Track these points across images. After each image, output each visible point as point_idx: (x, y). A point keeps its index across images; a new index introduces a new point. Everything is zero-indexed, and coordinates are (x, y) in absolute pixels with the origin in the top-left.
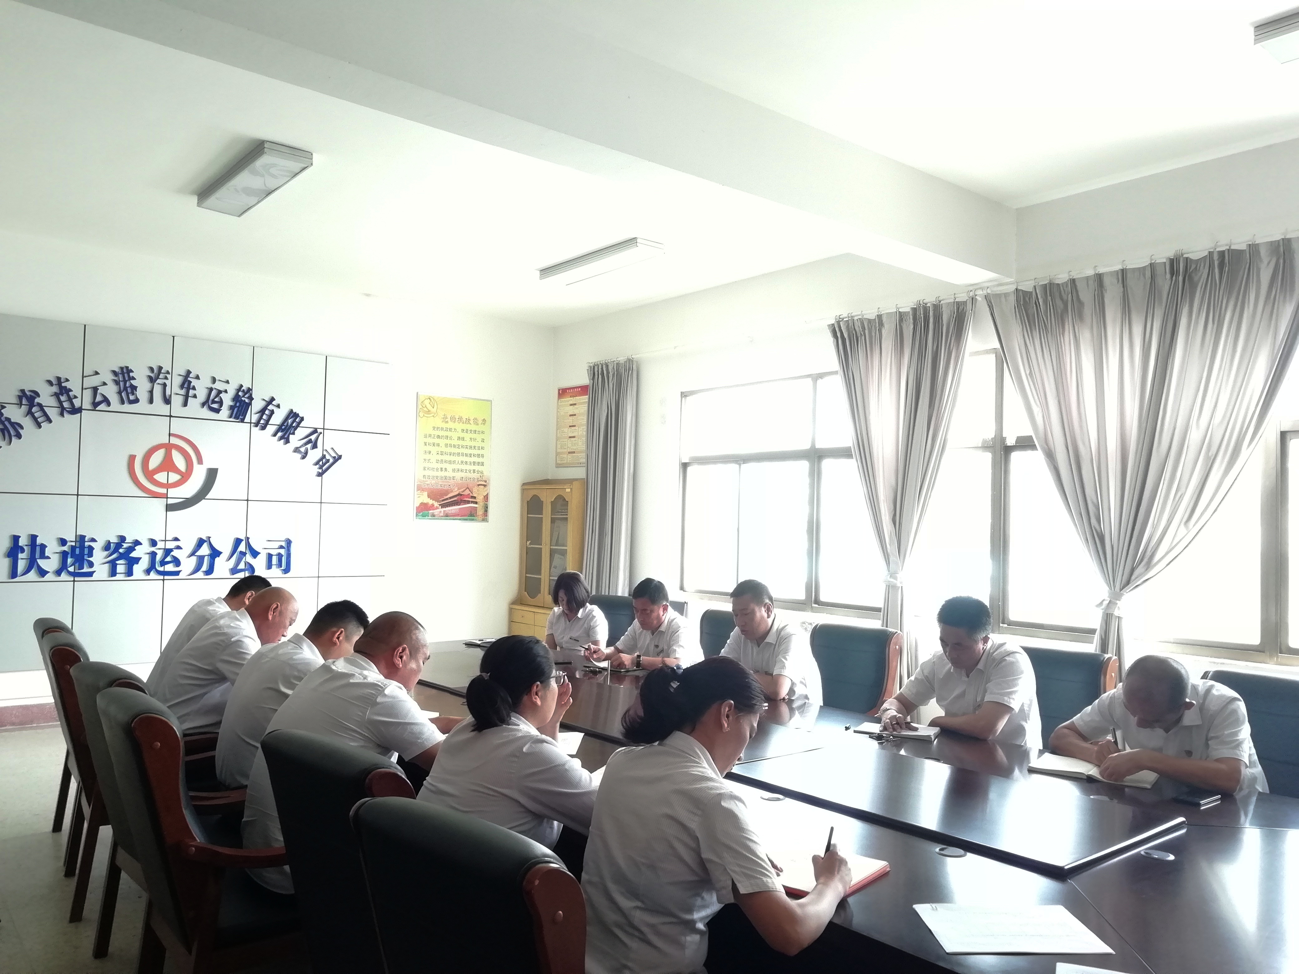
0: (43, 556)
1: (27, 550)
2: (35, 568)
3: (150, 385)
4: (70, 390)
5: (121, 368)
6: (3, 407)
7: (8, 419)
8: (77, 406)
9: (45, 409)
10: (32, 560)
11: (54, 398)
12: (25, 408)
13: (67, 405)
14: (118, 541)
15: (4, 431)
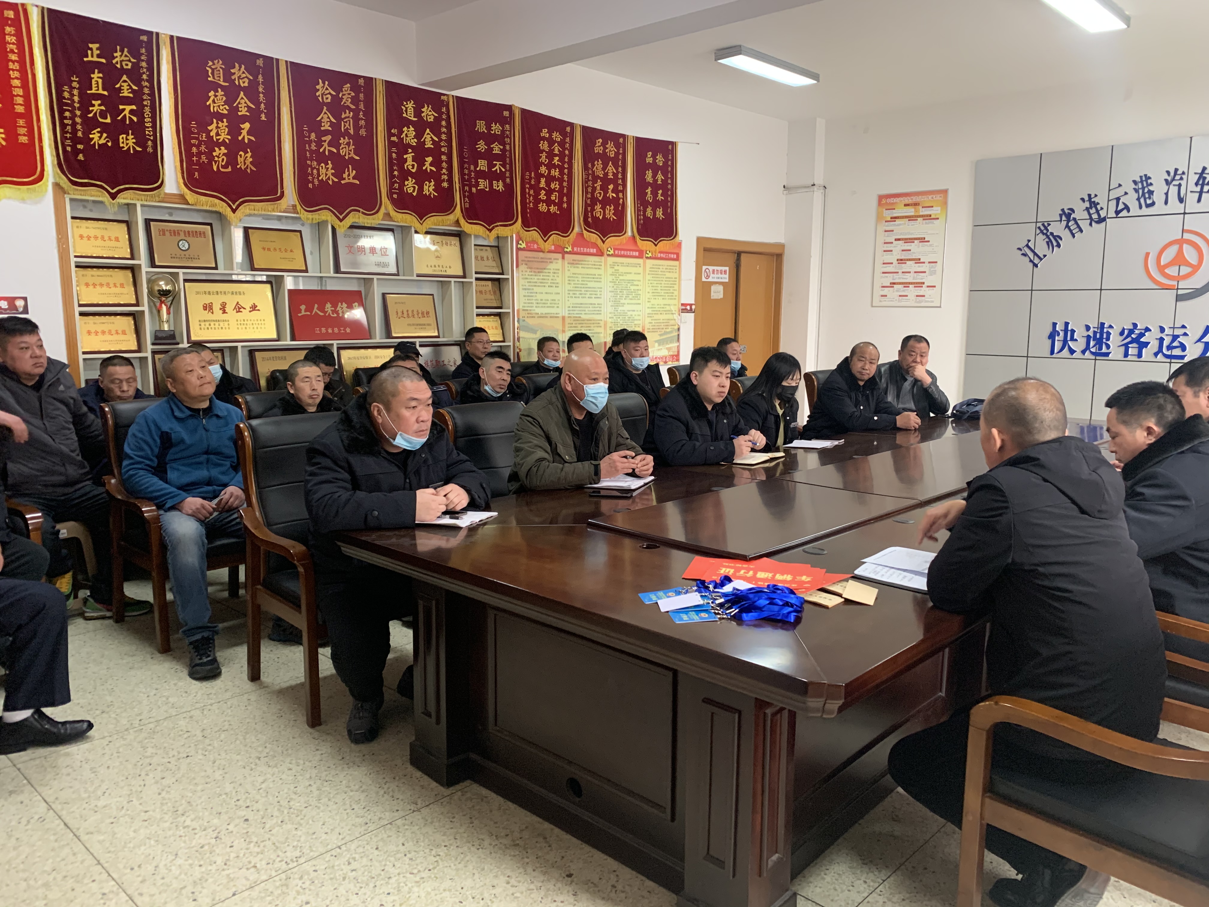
0: (1072, 339)
1: (1062, 334)
2: (1067, 347)
3: (1166, 187)
4: (1098, 204)
5: (1141, 177)
6: (1049, 225)
7: (1052, 234)
8: (1102, 216)
9: (1079, 222)
10: (1065, 342)
11: (1086, 212)
12: (1064, 223)
13: (1095, 216)
14: (1132, 327)
15: (1049, 243)
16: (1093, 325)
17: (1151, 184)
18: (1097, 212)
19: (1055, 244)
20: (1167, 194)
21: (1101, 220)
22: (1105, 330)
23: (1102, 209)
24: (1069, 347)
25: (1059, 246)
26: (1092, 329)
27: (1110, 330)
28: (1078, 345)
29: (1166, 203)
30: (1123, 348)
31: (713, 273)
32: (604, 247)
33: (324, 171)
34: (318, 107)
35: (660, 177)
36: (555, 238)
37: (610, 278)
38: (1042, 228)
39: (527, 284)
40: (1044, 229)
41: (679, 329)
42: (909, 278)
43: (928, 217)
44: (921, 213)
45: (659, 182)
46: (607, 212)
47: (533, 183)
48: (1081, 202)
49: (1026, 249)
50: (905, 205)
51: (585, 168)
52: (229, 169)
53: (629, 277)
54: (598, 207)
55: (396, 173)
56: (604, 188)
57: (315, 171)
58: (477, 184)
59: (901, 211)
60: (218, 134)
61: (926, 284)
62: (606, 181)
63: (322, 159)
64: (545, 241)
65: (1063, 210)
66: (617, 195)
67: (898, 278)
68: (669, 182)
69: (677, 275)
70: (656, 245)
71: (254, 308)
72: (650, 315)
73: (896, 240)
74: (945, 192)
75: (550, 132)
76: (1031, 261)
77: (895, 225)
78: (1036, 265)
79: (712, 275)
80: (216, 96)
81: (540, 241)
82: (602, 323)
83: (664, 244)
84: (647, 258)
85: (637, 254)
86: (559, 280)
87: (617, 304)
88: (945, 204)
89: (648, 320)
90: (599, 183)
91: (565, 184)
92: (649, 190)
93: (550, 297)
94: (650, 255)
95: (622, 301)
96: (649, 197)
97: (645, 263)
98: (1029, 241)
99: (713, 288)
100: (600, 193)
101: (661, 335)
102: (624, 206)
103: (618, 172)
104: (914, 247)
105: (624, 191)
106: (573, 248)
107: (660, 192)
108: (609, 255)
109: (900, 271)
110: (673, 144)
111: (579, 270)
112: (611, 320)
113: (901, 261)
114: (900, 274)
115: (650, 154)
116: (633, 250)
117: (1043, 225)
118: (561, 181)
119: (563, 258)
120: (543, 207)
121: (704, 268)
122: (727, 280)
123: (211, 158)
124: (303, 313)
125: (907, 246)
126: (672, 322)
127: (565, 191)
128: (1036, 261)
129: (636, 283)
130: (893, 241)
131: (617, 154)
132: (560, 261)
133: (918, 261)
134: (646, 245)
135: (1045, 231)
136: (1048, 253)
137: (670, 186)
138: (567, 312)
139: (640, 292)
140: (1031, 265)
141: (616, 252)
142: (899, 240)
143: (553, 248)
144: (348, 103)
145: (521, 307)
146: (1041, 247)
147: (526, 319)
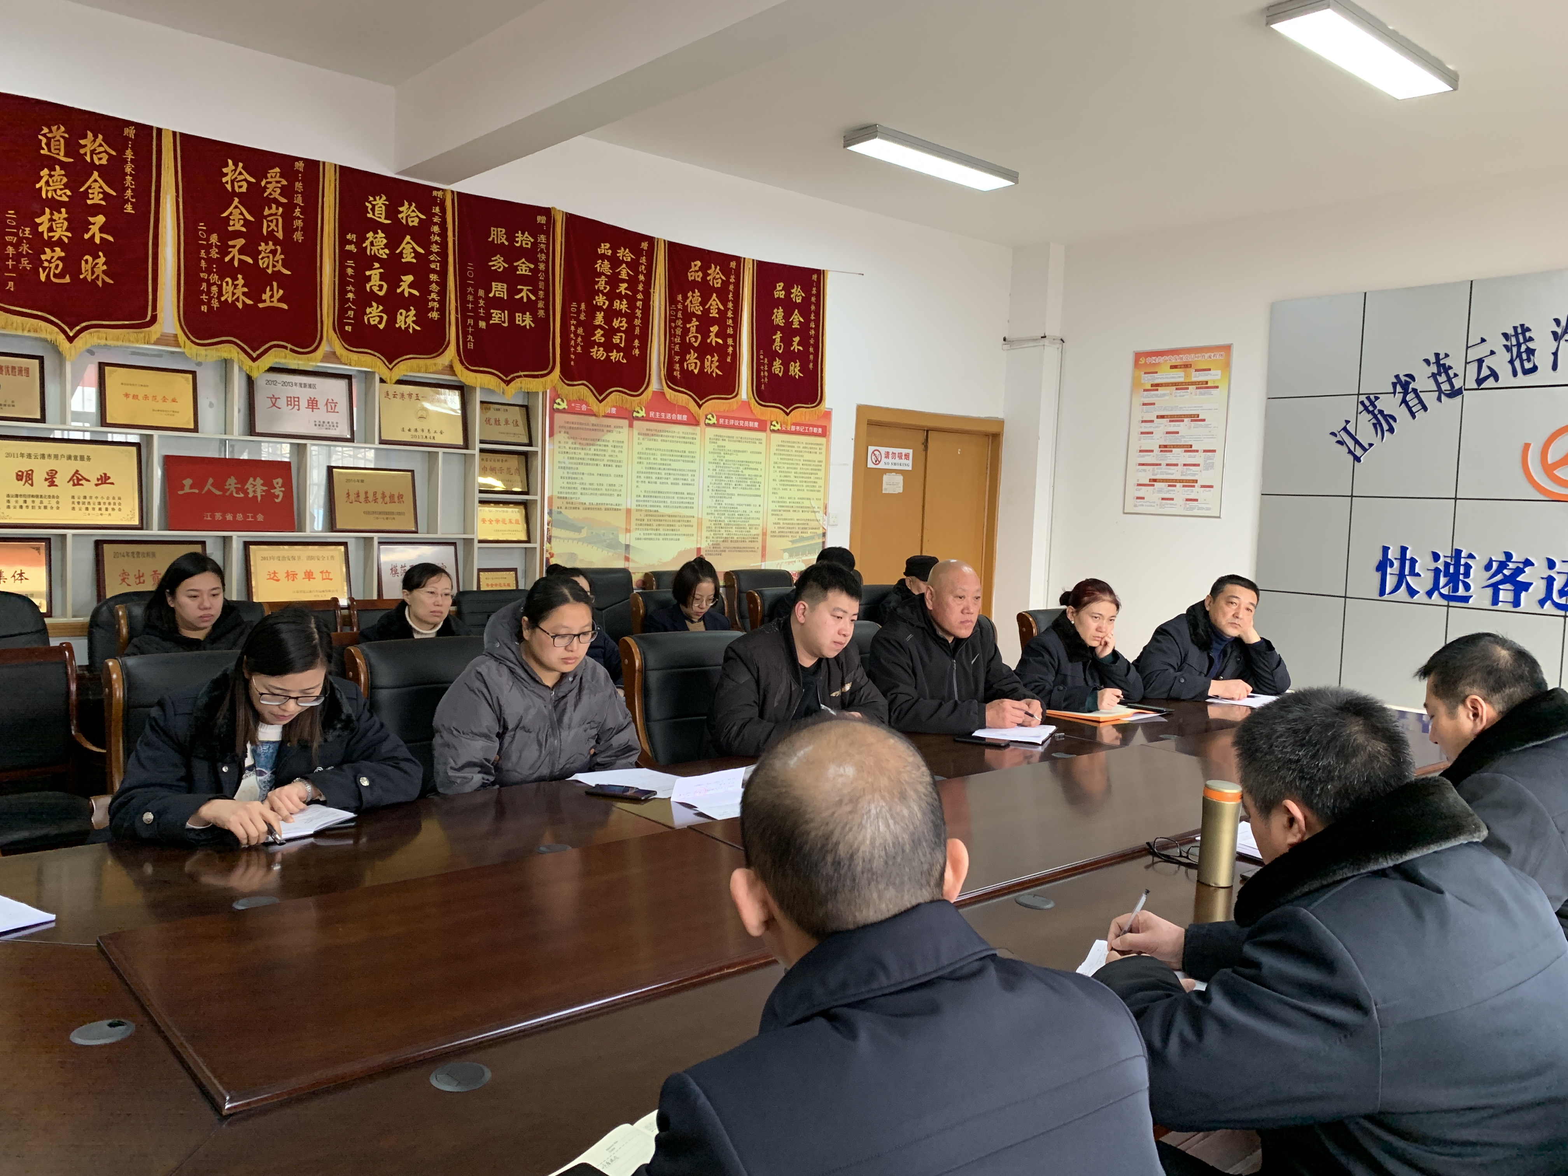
1: (1396, 564)
2: (1404, 586)
3: (1556, 344)
4: (1450, 368)
5: (1515, 328)
6: (1377, 398)
7: (1381, 412)
8: (1457, 387)
9: (1421, 395)
10: (1401, 577)
11: (1432, 380)
12: (1399, 397)
13: (1445, 387)
14: (1502, 558)
15: (1377, 425)
16: (1445, 553)
17: (1531, 339)
18: (1449, 380)
19: (1386, 427)
20: (1555, 354)
21: (1455, 393)
22: (1463, 561)
23: (1456, 375)
24: (1408, 584)
25: (1391, 430)
26: (1442, 559)
27: (1470, 562)
28: (1422, 584)
29: (1555, 367)
30: (1490, 591)
31: (887, 456)
32: (700, 413)
33: (230, 288)
34: (227, 198)
35: (797, 319)
36: (616, 398)
37: (710, 457)
38: (1367, 403)
39: (567, 461)
40: (1369, 404)
41: (824, 535)
42: (1175, 473)
43: (1203, 385)
44: (1194, 379)
45: (796, 325)
46: (707, 364)
47: (582, 317)
48: (1425, 364)
49: (1343, 433)
50: (1173, 367)
51: (672, 300)
52: (67, 279)
53: (741, 457)
54: (692, 357)
55: (351, 296)
56: (703, 330)
57: (214, 289)
58: (488, 317)
59: (1166, 375)
60: (51, 229)
61: (1200, 483)
62: (705, 321)
63: (227, 271)
64: (601, 402)
65: (1397, 377)
66: (725, 341)
67: (1162, 473)
68: (812, 325)
69: (822, 457)
70: (787, 414)
71: (104, 479)
72: (775, 513)
73: (1158, 417)
74: (1227, 348)
75: (613, 249)
76: (1350, 452)
77: (1157, 396)
78: (1357, 459)
79: (884, 460)
80: (51, 176)
81: (592, 400)
82: (694, 522)
83: (802, 414)
84: (773, 431)
85: (756, 424)
86: (622, 457)
87: (719, 494)
88: (1227, 366)
89: (772, 519)
90: (695, 322)
91: (637, 322)
92: (778, 336)
93: (606, 481)
94: (778, 427)
95: (728, 491)
96: (778, 345)
97: (768, 439)
98: (1347, 422)
99: (886, 478)
100: (696, 338)
101: (793, 542)
102: (735, 356)
103: (727, 309)
104: (1183, 427)
105: (736, 336)
106: (647, 413)
107: (797, 339)
108: (708, 425)
109: (1164, 463)
110: (820, 273)
111: (657, 444)
112: (709, 517)
113: (1165, 448)
114: (1163, 466)
115: (780, 286)
116: (749, 420)
117: (1368, 398)
118: (630, 317)
119: (631, 426)
120: (598, 353)
121: (871, 449)
122: (910, 468)
123: (37, 263)
124: (187, 490)
125: (1173, 426)
126: (813, 524)
127: (637, 331)
128: (1358, 452)
129: (752, 466)
130: (1154, 418)
131: (725, 284)
132: (625, 430)
133: (1188, 448)
134: (773, 414)
135: (1371, 408)
136: (1376, 440)
137: (812, 332)
138: (634, 503)
139: (759, 479)
140: (1351, 458)
141: (721, 421)
142: (1162, 417)
143: (614, 411)
144: (276, 195)
145: (555, 494)
146: (1365, 430)
147: (563, 510)
